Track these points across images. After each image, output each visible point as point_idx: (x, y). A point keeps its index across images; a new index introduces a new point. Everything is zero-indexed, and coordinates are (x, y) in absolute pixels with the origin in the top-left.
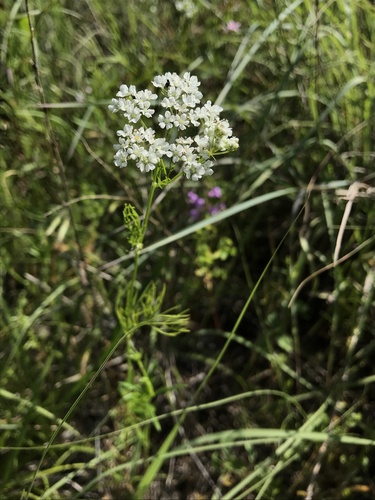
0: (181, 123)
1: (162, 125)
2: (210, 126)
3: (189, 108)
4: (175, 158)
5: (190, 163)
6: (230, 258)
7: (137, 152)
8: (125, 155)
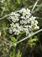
0: (25, 22)
1: (21, 23)
2: (33, 22)
3: (27, 18)
4: (24, 31)
5: (27, 33)
6: (37, 41)
7: (15, 30)
8: (12, 31)
